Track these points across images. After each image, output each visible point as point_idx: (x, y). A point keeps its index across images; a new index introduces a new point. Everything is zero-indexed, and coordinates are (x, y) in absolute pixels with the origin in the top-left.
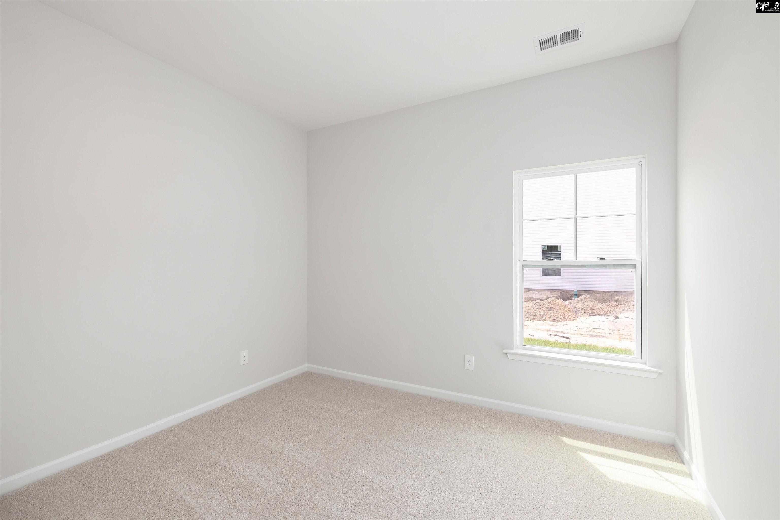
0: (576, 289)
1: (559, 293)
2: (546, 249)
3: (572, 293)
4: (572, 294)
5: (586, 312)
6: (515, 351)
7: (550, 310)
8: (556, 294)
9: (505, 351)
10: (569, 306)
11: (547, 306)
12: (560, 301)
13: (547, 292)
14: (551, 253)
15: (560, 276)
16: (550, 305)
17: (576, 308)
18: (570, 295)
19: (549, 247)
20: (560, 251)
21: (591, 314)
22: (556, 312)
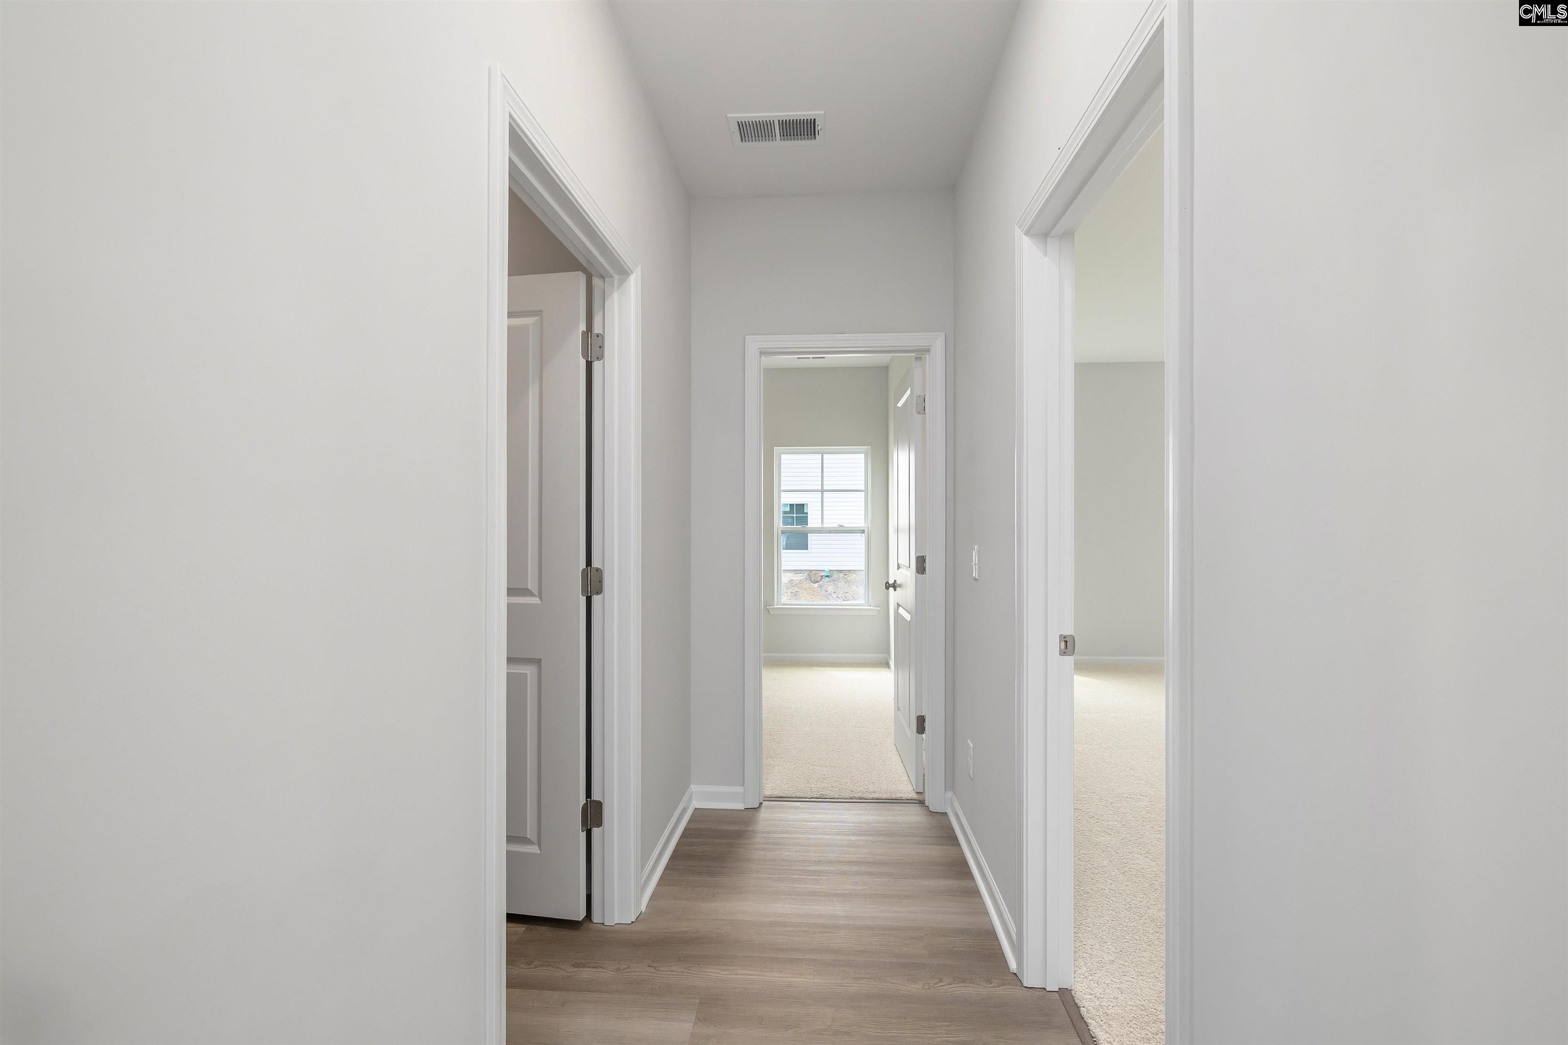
0: (827, 568)
1: (805, 574)
2: (788, 509)
3: (823, 574)
4: (822, 576)
5: (839, 596)
6: (775, 607)
7: (795, 595)
8: (802, 576)
9: (768, 607)
10: (819, 589)
11: (791, 590)
12: (808, 585)
13: (790, 574)
14: (795, 515)
15: (807, 549)
16: (796, 589)
17: (827, 591)
18: (820, 578)
19: (792, 506)
20: (807, 513)
21: (845, 599)
22: (804, 598)
